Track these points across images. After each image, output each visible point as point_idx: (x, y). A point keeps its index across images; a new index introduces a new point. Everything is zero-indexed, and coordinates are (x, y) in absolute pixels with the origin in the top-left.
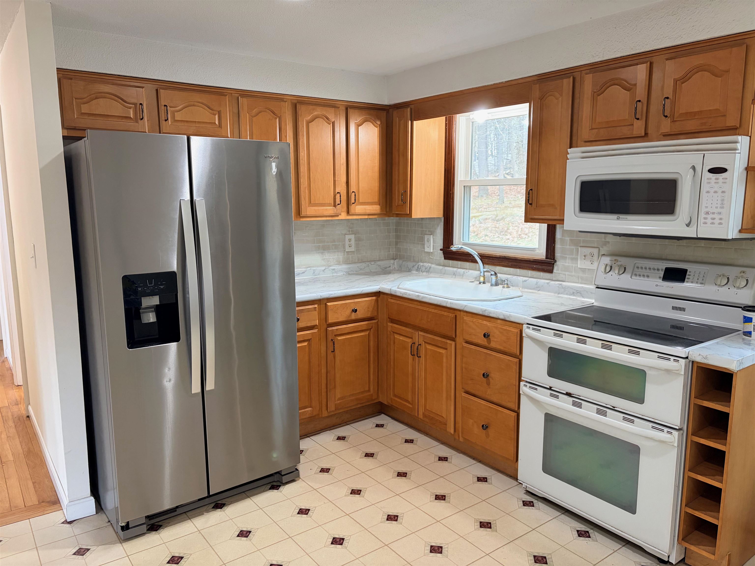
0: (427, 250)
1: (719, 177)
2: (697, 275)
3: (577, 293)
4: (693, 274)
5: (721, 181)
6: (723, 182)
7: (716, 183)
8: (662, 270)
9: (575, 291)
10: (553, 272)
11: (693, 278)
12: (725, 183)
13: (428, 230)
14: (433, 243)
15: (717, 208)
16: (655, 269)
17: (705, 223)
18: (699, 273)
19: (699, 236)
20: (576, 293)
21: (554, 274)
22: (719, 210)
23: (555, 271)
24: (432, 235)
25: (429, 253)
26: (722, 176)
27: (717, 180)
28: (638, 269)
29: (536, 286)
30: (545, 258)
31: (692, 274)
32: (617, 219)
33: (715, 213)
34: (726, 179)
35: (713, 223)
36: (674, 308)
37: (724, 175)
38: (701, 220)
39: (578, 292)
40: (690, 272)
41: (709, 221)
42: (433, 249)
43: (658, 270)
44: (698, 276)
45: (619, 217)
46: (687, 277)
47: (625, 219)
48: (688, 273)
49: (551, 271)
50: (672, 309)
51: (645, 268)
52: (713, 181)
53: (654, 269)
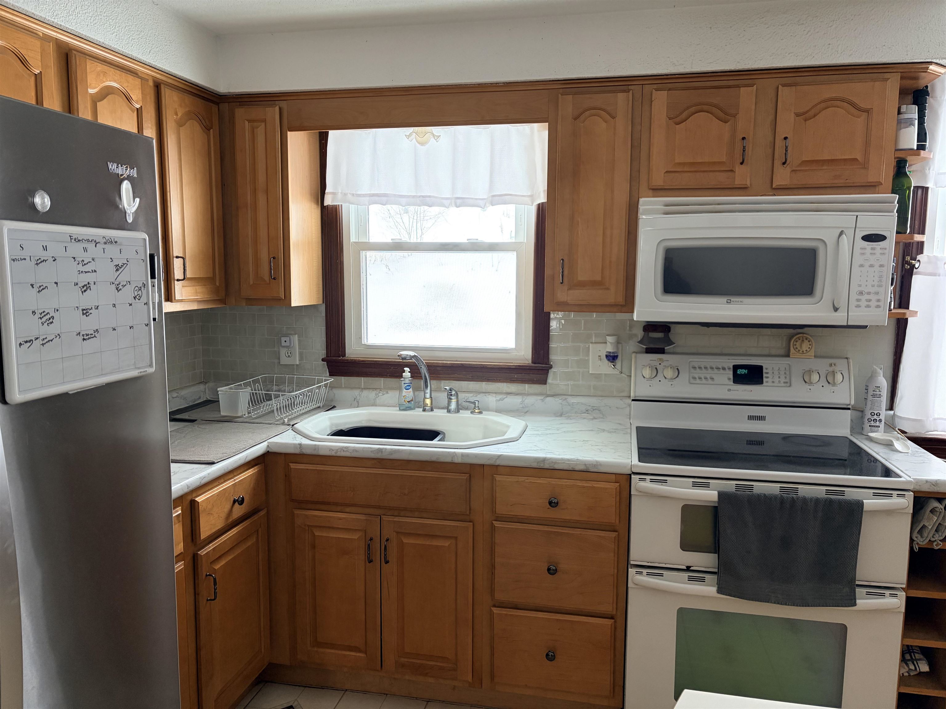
0: (284, 360)
1: (876, 246)
2: (776, 373)
3: (594, 410)
4: (772, 372)
5: (878, 251)
6: (881, 254)
7: (872, 254)
8: (729, 369)
9: (589, 408)
10: (547, 383)
11: (773, 376)
12: (883, 254)
13: (285, 326)
14: (300, 348)
15: (873, 286)
16: (720, 368)
17: (858, 306)
18: (779, 370)
19: (849, 324)
20: (592, 410)
21: (548, 385)
22: (876, 289)
23: (550, 380)
24: (297, 335)
25: (291, 368)
26: (880, 245)
27: (874, 250)
28: (696, 370)
29: (521, 406)
30: (530, 362)
31: (770, 371)
32: (727, 302)
33: (870, 292)
34: (885, 249)
35: (868, 306)
36: (751, 418)
37: (882, 244)
38: (853, 303)
39: (596, 409)
40: (767, 369)
41: (863, 303)
42: (301, 359)
43: (724, 369)
44: (778, 374)
45: (730, 300)
46: (764, 375)
47: (740, 303)
48: (764, 371)
49: (544, 382)
50: (748, 419)
51: (705, 368)
52: (868, 251)
53: (718, 368)
